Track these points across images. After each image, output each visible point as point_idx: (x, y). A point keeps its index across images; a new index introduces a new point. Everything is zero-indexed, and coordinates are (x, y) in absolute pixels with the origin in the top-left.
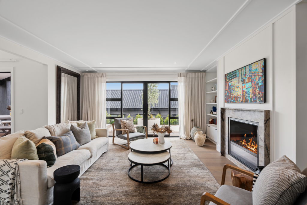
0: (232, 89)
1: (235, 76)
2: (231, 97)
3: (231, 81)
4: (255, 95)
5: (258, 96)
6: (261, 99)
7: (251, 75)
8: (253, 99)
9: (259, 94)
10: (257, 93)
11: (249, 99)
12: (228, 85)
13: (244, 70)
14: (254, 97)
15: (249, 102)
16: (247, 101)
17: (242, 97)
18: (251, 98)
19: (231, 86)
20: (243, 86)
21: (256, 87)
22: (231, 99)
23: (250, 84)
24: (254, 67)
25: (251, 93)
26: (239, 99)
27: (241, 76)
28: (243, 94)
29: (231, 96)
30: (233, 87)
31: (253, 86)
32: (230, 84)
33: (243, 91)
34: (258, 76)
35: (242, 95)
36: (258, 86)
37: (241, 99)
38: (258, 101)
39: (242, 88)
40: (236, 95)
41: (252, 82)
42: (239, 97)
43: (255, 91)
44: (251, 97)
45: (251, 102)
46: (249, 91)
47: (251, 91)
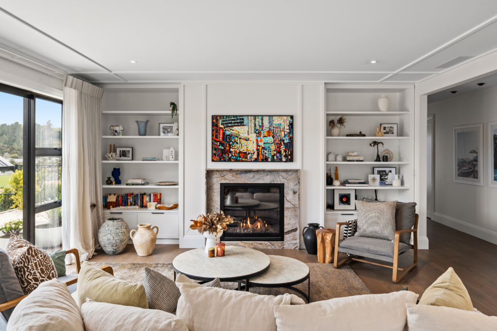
0: (233, 140)
1: (241, 123)
2: (231, 152)
3: (231, 128)
4: (280, 152)
5: (284, 154)
6: (288, 158)
7: (272, 128)
8: (277, 157)
9: (285, 151)
10: (283, 151)
11: (270, 157)
12: (224, 134)
13: (259, 120)
14: (278, 155)
15: (269, 160)
16: (265, 160)
17: (256, 154)
18: (273, 156)
19: (230, 136)
20: (257, 140)
21: (281, 144)
22: (230, 155)
23: (270, 139)
24: (276, 121)
25: (272, 150)
26: (249, 156)
27: (253, 125)
28: (258, 150)
29: (231, 150)
30: (236, 138)
31: (277, 142)
32: (228, 133)
33: (258, 146)
34: (283, 133)
35: (255, 150)
36: (284, 143)
37: (255, 156)
38: (284, 159)
39: (255, 142)
40: (244, 149)
41: (273, 137)
42: (249, 153)
43: (279, 148)
44: (272, 154)
45: (273, 161)
46: (269, 147)
47: (273, 147)
